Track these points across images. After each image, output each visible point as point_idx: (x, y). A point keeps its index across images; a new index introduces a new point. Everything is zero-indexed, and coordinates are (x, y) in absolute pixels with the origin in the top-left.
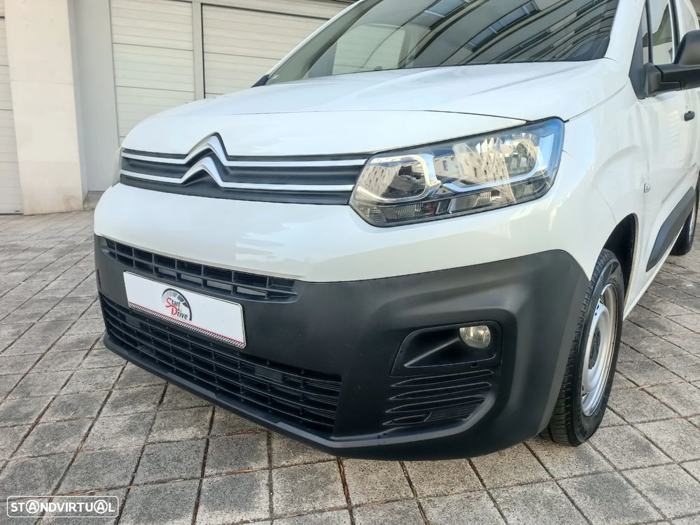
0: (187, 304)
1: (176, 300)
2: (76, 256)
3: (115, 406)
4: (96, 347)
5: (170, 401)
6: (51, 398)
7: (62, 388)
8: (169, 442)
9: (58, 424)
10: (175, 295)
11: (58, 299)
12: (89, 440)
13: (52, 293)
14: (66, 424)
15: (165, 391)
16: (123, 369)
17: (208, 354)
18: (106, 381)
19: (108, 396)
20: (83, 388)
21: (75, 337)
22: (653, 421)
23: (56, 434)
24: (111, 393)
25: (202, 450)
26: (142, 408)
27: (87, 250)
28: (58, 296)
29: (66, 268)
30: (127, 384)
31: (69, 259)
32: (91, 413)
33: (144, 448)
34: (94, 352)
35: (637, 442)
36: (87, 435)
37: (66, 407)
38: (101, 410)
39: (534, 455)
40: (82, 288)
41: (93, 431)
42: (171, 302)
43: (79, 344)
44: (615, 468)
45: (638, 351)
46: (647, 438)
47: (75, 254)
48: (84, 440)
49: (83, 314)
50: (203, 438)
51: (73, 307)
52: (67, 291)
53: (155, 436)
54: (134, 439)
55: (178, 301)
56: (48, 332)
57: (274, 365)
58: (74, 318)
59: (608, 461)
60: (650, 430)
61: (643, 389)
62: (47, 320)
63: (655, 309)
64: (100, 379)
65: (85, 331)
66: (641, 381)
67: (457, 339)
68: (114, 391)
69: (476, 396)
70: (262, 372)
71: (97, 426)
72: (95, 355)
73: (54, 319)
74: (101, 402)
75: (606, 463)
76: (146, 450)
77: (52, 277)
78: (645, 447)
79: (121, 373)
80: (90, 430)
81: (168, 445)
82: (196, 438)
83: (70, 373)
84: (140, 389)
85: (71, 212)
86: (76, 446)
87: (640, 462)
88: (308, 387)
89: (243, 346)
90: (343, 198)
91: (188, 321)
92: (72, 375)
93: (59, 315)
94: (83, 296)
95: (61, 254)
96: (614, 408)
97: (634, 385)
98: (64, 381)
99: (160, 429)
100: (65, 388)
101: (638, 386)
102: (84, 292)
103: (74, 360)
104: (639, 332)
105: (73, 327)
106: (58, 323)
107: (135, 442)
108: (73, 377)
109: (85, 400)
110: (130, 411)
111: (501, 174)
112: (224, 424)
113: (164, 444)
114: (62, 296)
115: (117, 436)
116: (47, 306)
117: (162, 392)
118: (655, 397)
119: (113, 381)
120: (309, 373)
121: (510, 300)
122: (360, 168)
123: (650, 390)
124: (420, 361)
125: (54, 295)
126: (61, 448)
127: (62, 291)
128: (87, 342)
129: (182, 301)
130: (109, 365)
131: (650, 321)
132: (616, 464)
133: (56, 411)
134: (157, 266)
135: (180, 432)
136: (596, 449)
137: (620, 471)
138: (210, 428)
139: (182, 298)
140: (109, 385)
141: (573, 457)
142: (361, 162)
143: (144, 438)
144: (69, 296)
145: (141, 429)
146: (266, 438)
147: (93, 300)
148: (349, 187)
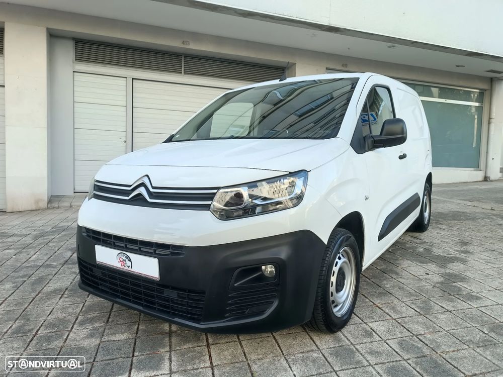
0: (130, 260)
1: (124, 258)
2: (46, 239)
3: (82, 324)
4: (66, 293)
5: (113, 321)
6: (43, 321)
7: (48, 316)
8: (113, 341)
9: (49, 334)
10: (124, 256)
11: (38, 266)
12: (68, 341)
13: (34, 262)
14: (53, 334)
15: (110, 316)
16: (84, 305)
17: (139, 286)
18: (74, 311)
19: (76, 319)
20: (61, 315)
21: (52, 288)
22: (378, 321)
23: (49, 339)
24: (78, 317)
25: (133, 344)
26: (97, 325)
27: (53, 235)
28: (38, 264)
29: (41, 247)
30: (87, 312)
31: (42, 241)
32: (67, 328)
33: (100, 344)
34: (66, 296)
35: (366, 331)
36: (66, 339)
37: (52, 325)
38: (73, 327)
39: (312, 339)
40: (53, 259)
41: (69, 337)
42: (121, 259)
43: (55, 291)
44: (352, 344)
45: (380, 287)
46: (372, 329)
47: (45, 238)
48: (65, 342)
49: (55, 275)
50: (133, 338)
51: (48, 270)
52: (43, 261)
53: (106, 338)
54: (93, 340)
55: (125, 259)
56: (36, 285)
57: (173, 288)
58: (50, 277)
59: (349, 341)
60: (374, 326)
61: (377, 306)
62: (33, 278)
63: (397, 264)
64: (70, 310)
65: (58, 284)
66: (377, 302)
67: (261, 272)
68: (80, 317)
69: (270, 300)
70: (168, 293)
71: (71, 334)
72: (66, 298)
73: (37, 278)
74: (73, 323)
75: (347, 342)
76: (101, 345)
77: (32, 253)
78: (369, 334)
79: (83, 307)
80: (68, 336)
81: (113, 342)
82: (129, 338)
83: (52, 307)
84: (95, 315)
85: (39, 210)
86: (61, 344)
87: (365, 340)
88: (189, 299)
89: (158, 280)
90: (207, 207)
91: (130, 269)
92: (53, 309)
93: (40, 275)
94: (54, 264)
95: (36, 238)
96: (359, 316)
97: (372, 304)
98: (49, 312)
99: (108, 335)
100: (50, 316)
101: (375, 304)
102: (54, 261)
103: (53, 301)
104: (383, 276)
105: (50, 282)
106: (40, 280)
107: (94, 342)
108: (54, 310)
109: (63, 321)
110: (90, 326)
111: (285, 195)
112: (145, 331)
113: (111, 342)
114: (41, 264)
115: (84, 339)
116: (32, 270)
117: (108, 316)
118: (382, 310)
119: (79, 311)
120: (190, 291)
121: (283, 253)
122: (215, 194)
123: (380, 306)
124: (244, 283)
125: (36, 264)
126: (52, 345)
127: (40, 261)
128: (60, 290)
129: (127, 258)
130: (76, 302)
131: (392, 270)
132: (352, 342)
133: (47, 328)
134: (114, 241)
135: (119, 336)
136: (344, 335)
137: (354, 345)
138: (137, 333)
139: (128, 257)
140: (76, 313)
141: (332, 339)
142: (215, 191)
143: (99, 339)
144: (45, 264)
145: (98, 335)
146: (168, 337)
147: (61, 266)
148: (209, 202)
